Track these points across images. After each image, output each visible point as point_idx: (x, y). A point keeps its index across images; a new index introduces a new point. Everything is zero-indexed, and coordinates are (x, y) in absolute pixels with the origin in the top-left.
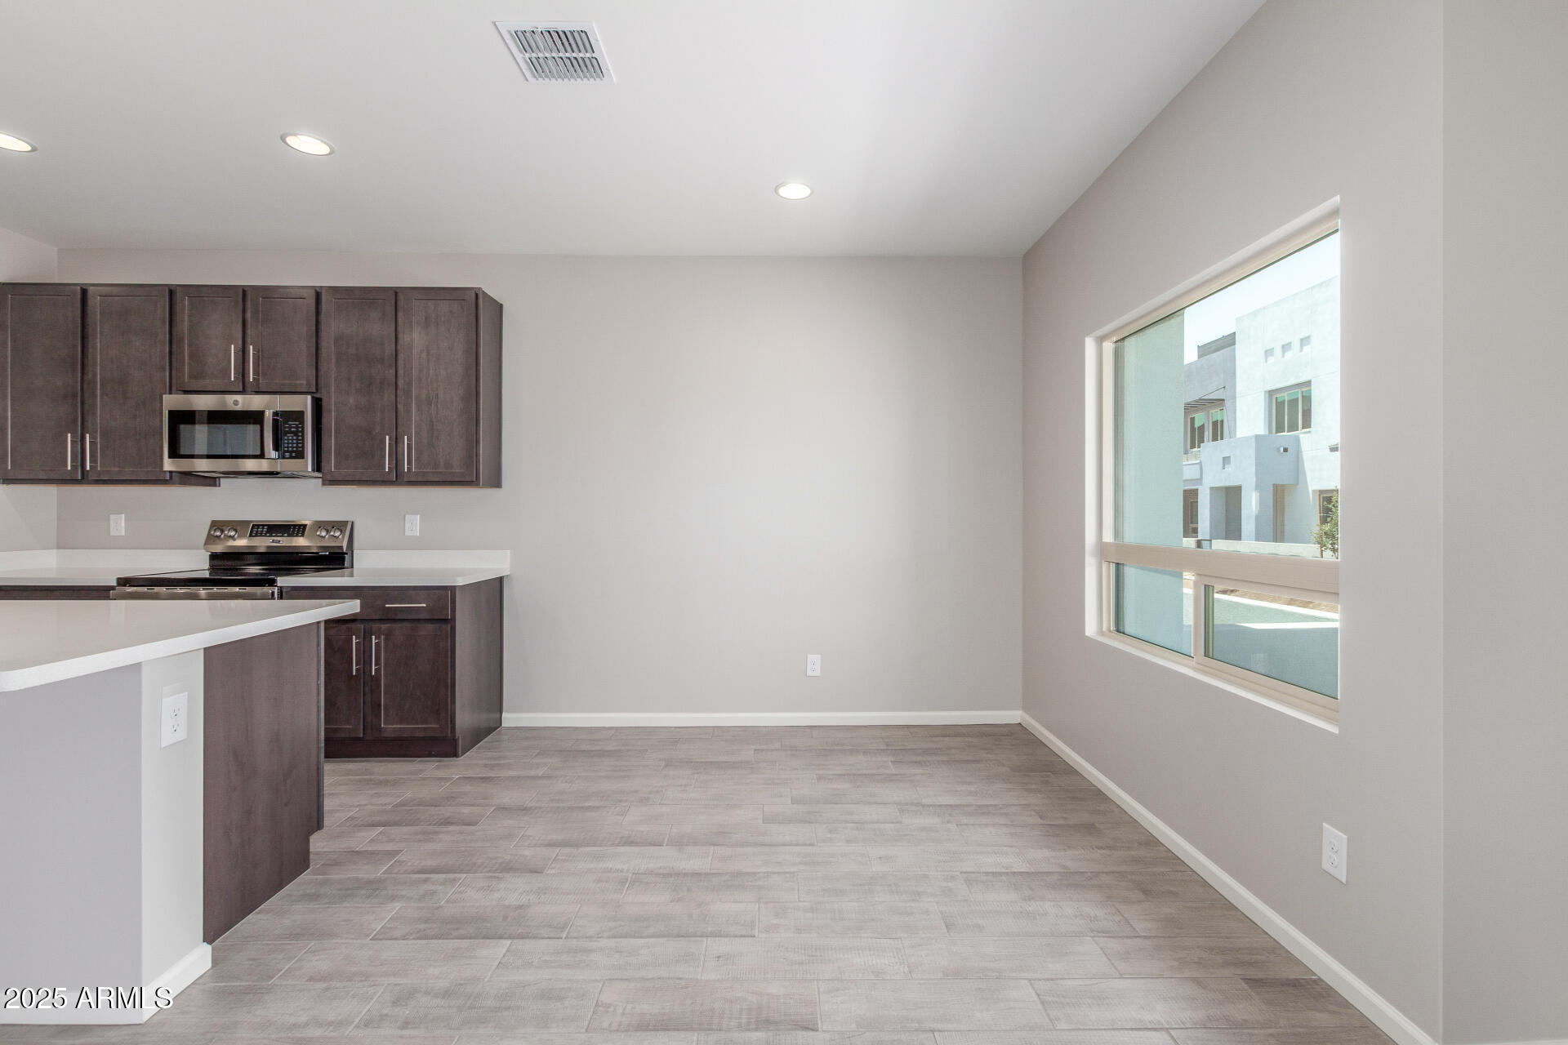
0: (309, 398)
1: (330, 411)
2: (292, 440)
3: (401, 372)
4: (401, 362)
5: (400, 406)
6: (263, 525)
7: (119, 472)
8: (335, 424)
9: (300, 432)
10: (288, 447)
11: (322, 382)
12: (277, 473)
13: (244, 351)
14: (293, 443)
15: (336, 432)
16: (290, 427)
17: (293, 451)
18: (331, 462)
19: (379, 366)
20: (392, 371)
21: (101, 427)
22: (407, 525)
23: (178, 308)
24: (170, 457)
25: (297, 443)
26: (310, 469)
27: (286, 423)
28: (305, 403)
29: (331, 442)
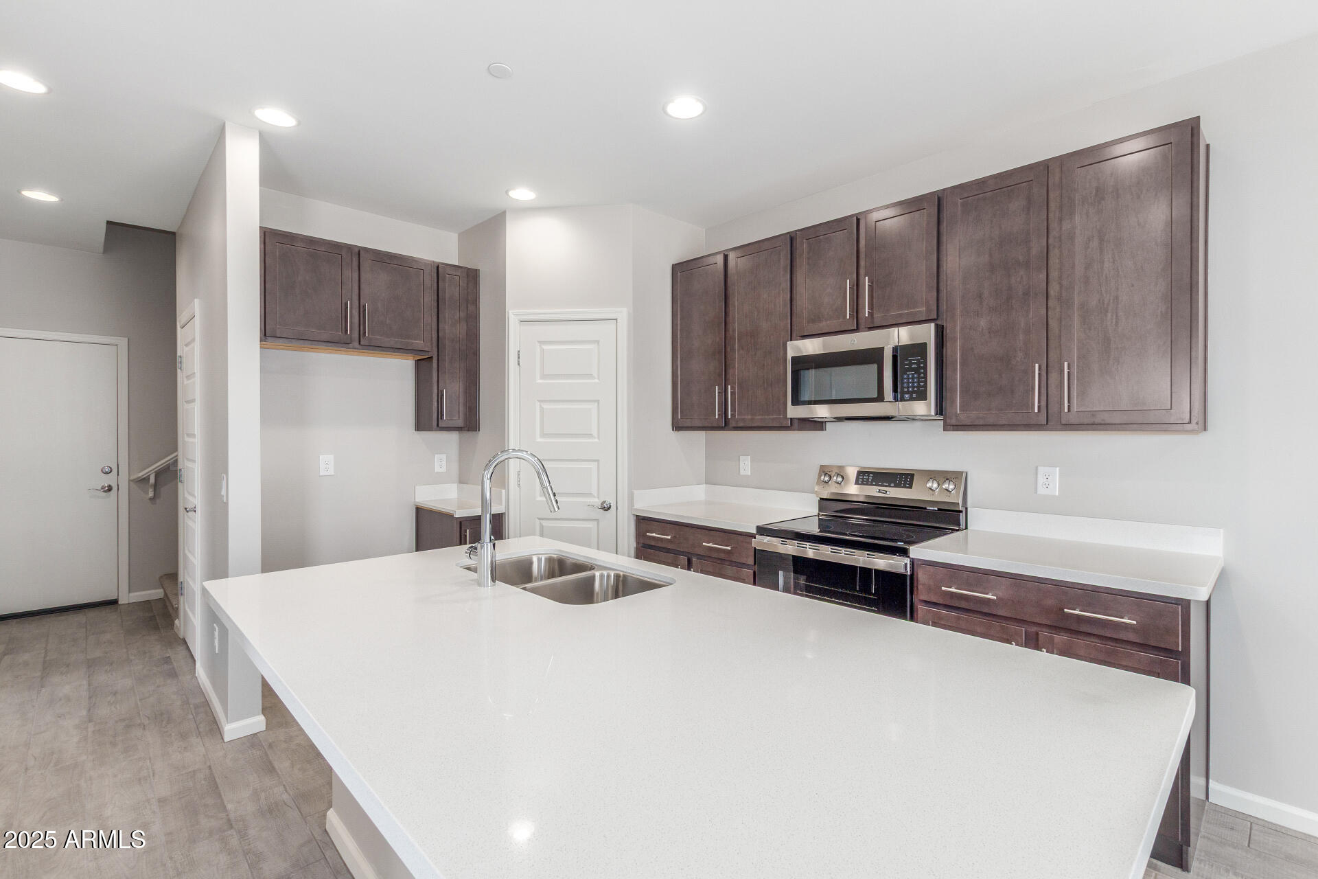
0: (933, 325)
1: (955, 339)
2: (913, 378)
3: (1054, 274)
4: (1054, 261)
5: (1053, 324)
6: (869, 473)
7: (752, 419)
8: (962, 355)
9: (922, 368)
10: (908, 387)
11: (944, 307)
12: (892, 417)
13: (857, 286)
14: (913, 383)
15: (962, 365)
16: (911, 364)
17: (914, 392)
18: (957, 404)
19: (1022, 272)
20: (1043, 276)
21: (738, 379)
22: (1041, 480)
23: (797, 253)
24: (793, 403)
25: (919, 382)
26: (933, 413)
27: (906, 358)
28: (927, 334)
29: (956, 378)
